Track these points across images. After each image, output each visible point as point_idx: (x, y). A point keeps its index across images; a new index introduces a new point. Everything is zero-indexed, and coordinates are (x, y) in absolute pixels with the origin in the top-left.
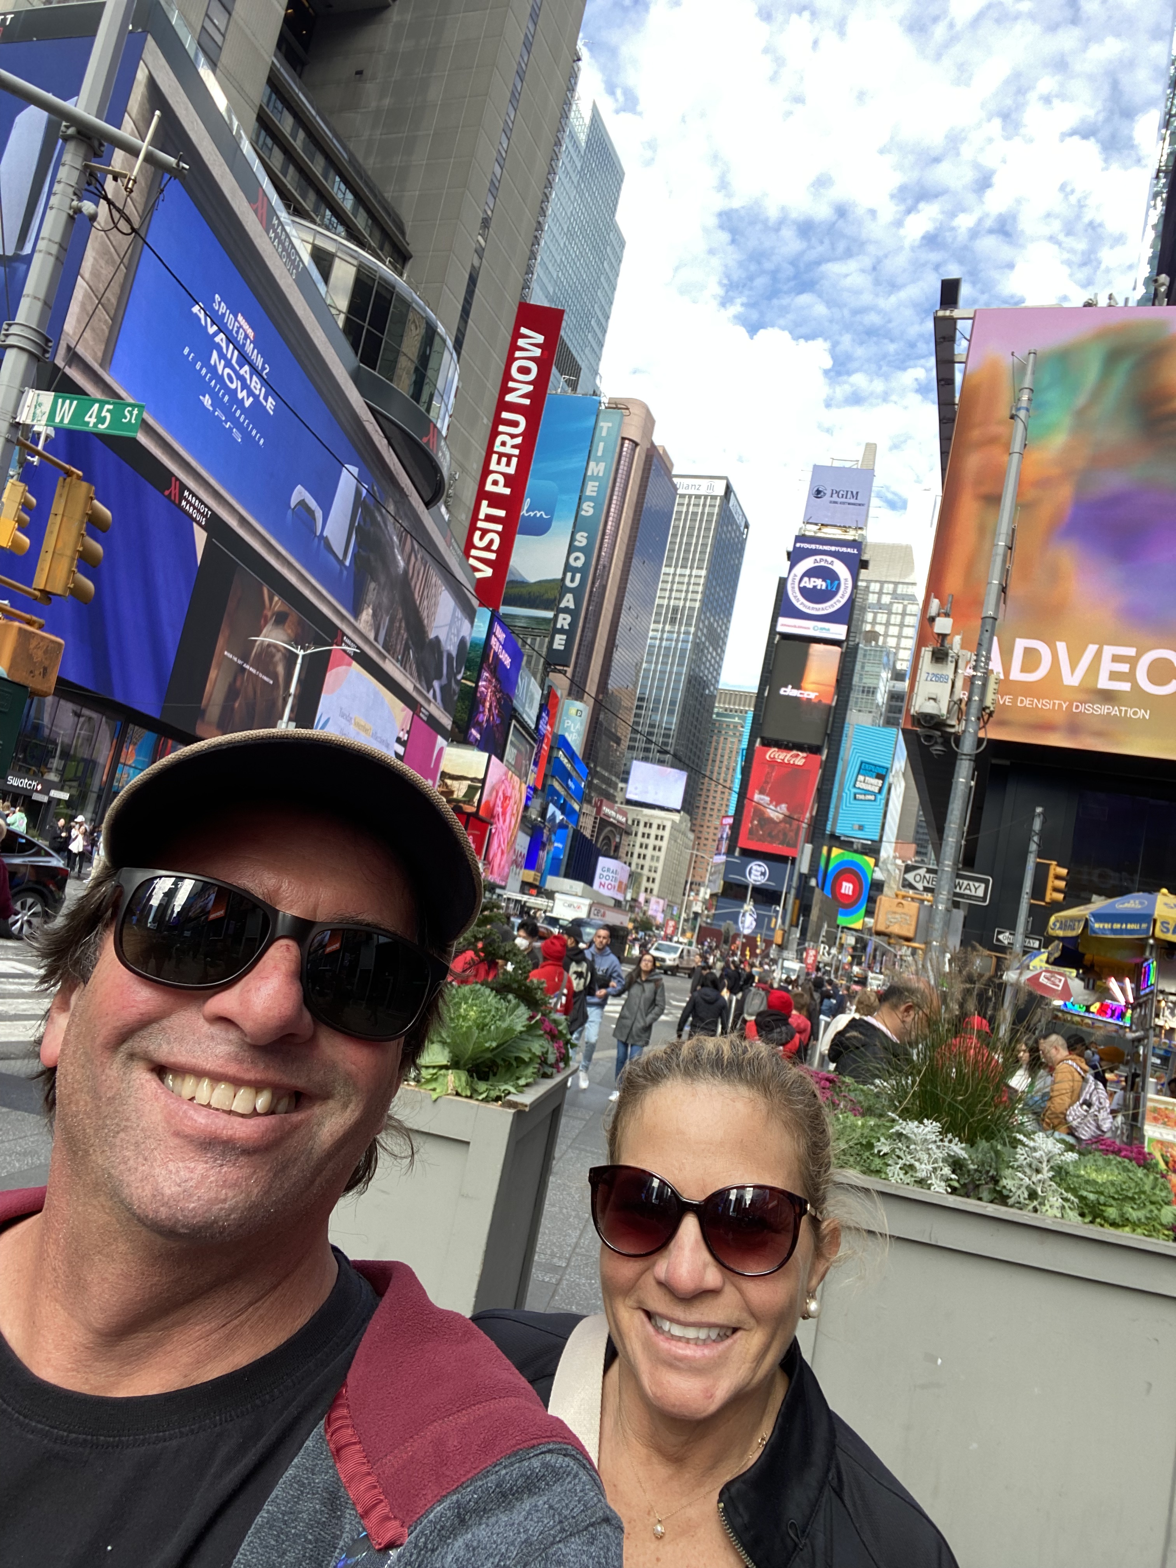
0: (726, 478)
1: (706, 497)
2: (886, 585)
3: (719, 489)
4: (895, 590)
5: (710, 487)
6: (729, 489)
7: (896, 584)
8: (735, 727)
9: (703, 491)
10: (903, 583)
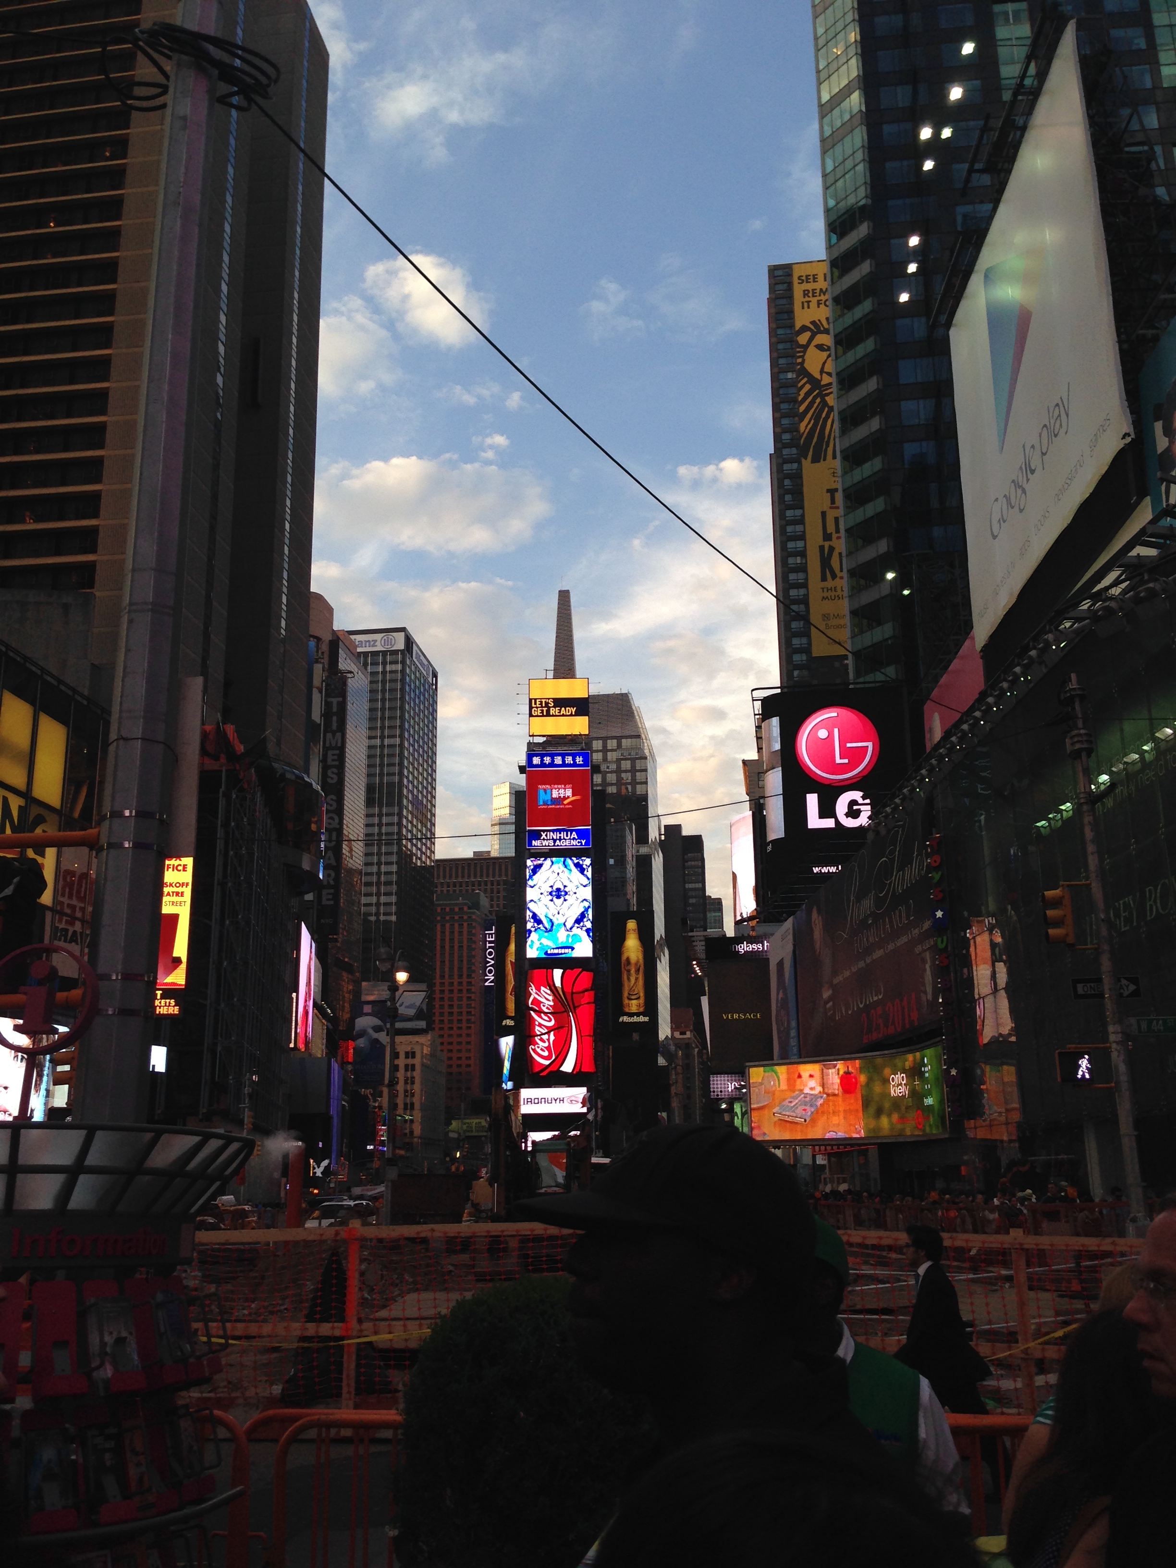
0: (403, 630)
1: (384, 653)
2: (609, 741)
3: (400, 645)
4: (619, 746)
5: (387, 642)
6: (409, 642)
7: (619, 739)
8: (461, 909)
9: (379, 648)
10: (627, 737)
